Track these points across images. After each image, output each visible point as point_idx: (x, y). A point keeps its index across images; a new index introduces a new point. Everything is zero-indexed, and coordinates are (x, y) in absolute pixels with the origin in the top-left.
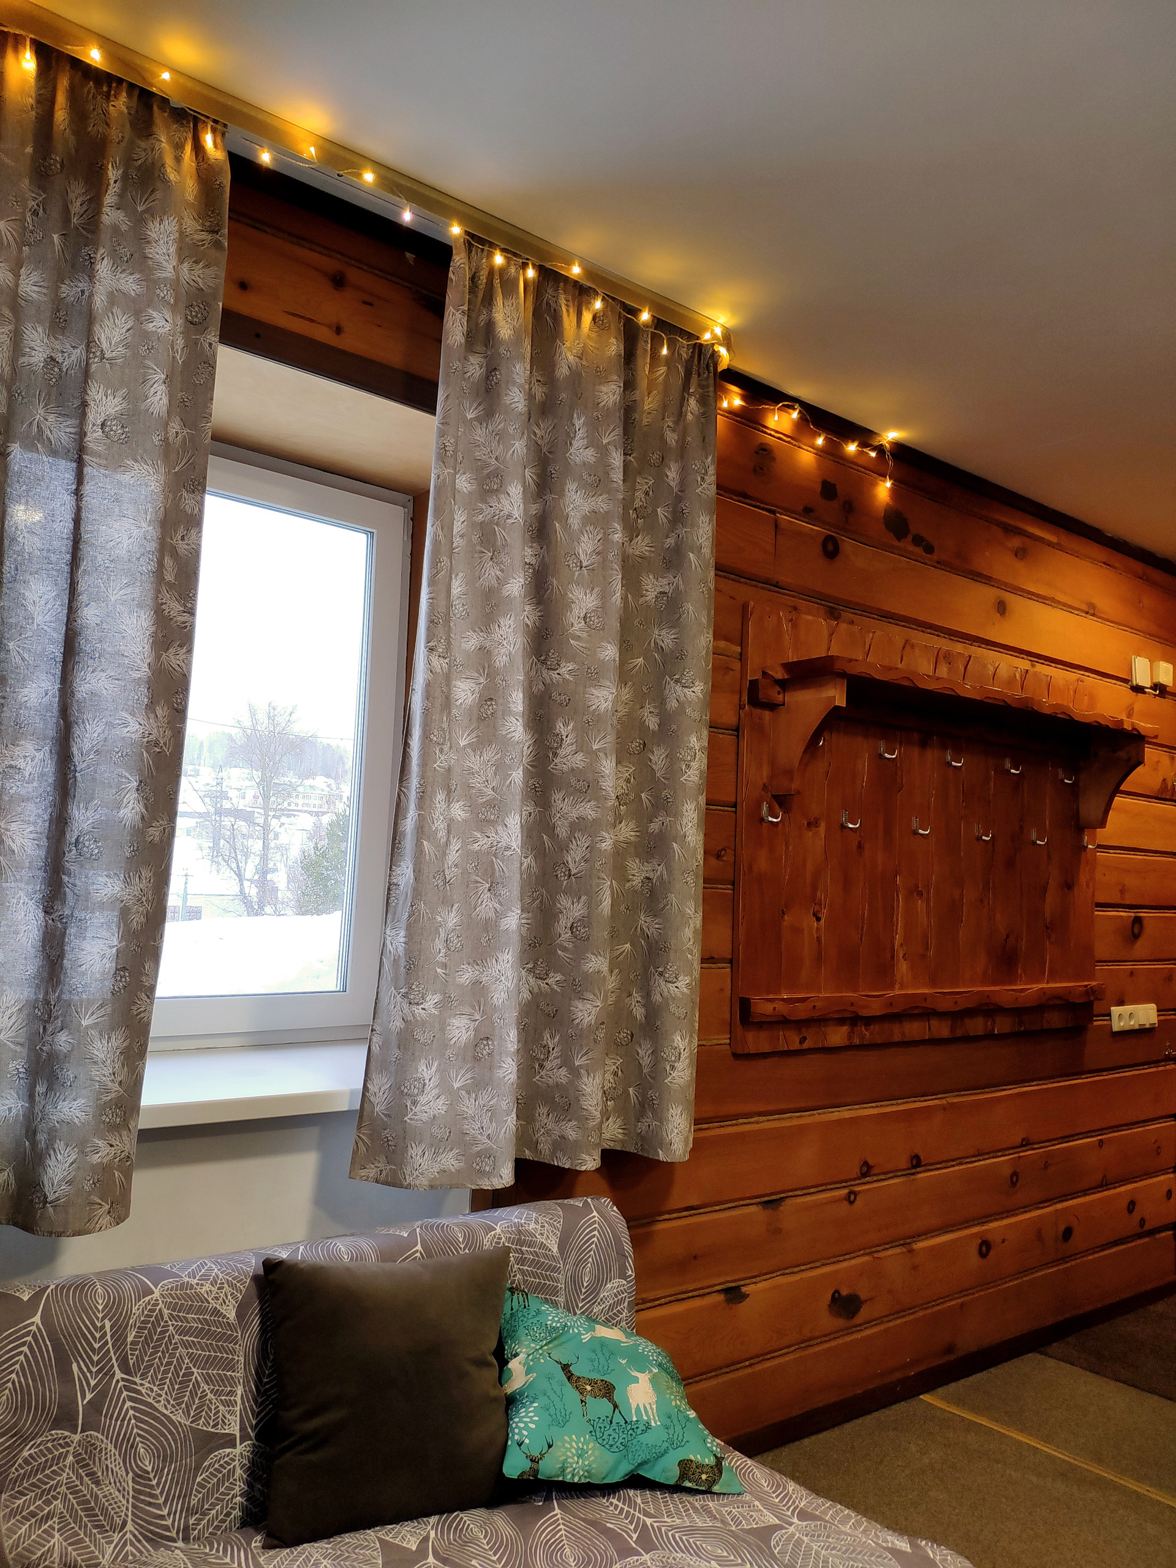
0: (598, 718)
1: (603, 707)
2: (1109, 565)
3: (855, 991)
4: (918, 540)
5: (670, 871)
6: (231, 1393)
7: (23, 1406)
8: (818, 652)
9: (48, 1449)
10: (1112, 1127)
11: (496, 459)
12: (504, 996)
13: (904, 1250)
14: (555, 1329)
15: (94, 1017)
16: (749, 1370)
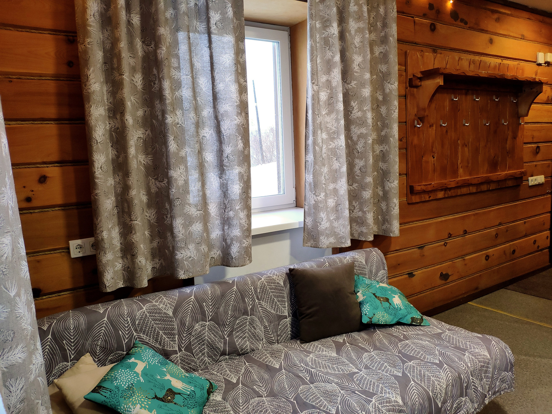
0: (365, 99)
1: (366, 95)
2: (530, 19)
3: (446, 180)
4: (462, 21)
5: (390, 148)
6: (285, 304)
7: (235, 310)
8: (431, 67)
9: (242, 320)
10: (528, 217)
11: (328, 15)
12: (344, 192)
13: (462, 259)
14: (369, 284)
15: (239, 206)
16: (416, 297)
